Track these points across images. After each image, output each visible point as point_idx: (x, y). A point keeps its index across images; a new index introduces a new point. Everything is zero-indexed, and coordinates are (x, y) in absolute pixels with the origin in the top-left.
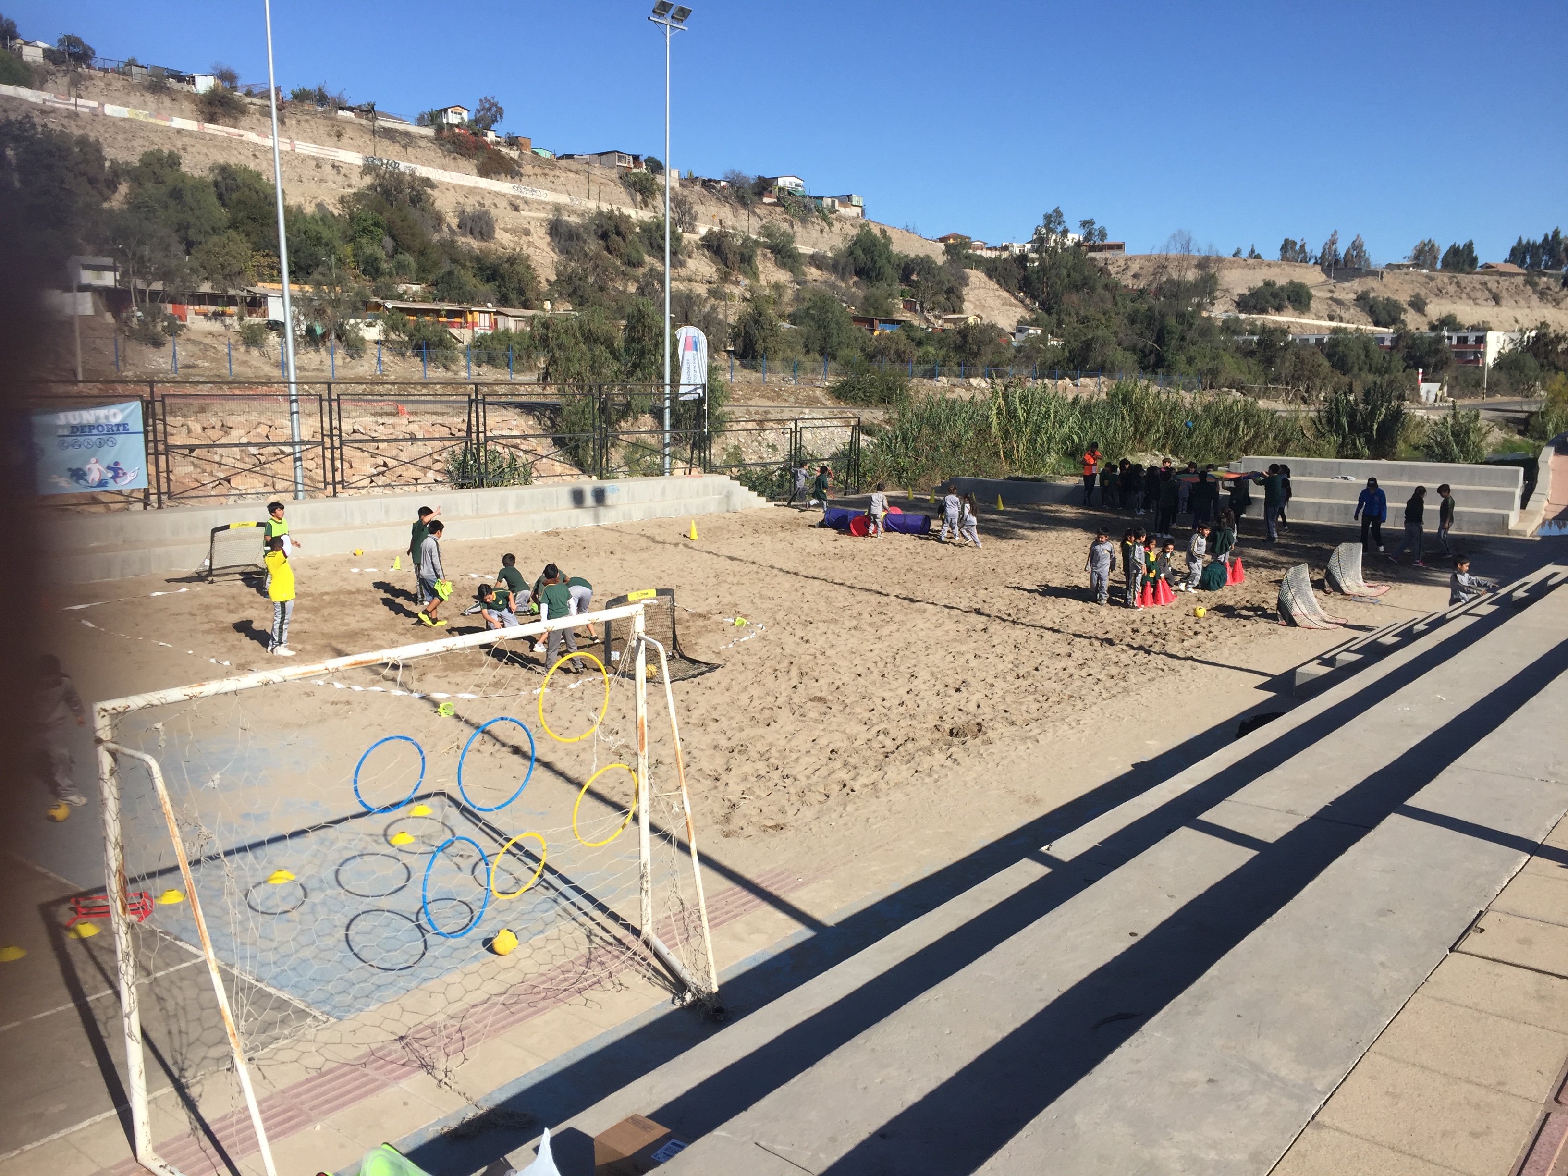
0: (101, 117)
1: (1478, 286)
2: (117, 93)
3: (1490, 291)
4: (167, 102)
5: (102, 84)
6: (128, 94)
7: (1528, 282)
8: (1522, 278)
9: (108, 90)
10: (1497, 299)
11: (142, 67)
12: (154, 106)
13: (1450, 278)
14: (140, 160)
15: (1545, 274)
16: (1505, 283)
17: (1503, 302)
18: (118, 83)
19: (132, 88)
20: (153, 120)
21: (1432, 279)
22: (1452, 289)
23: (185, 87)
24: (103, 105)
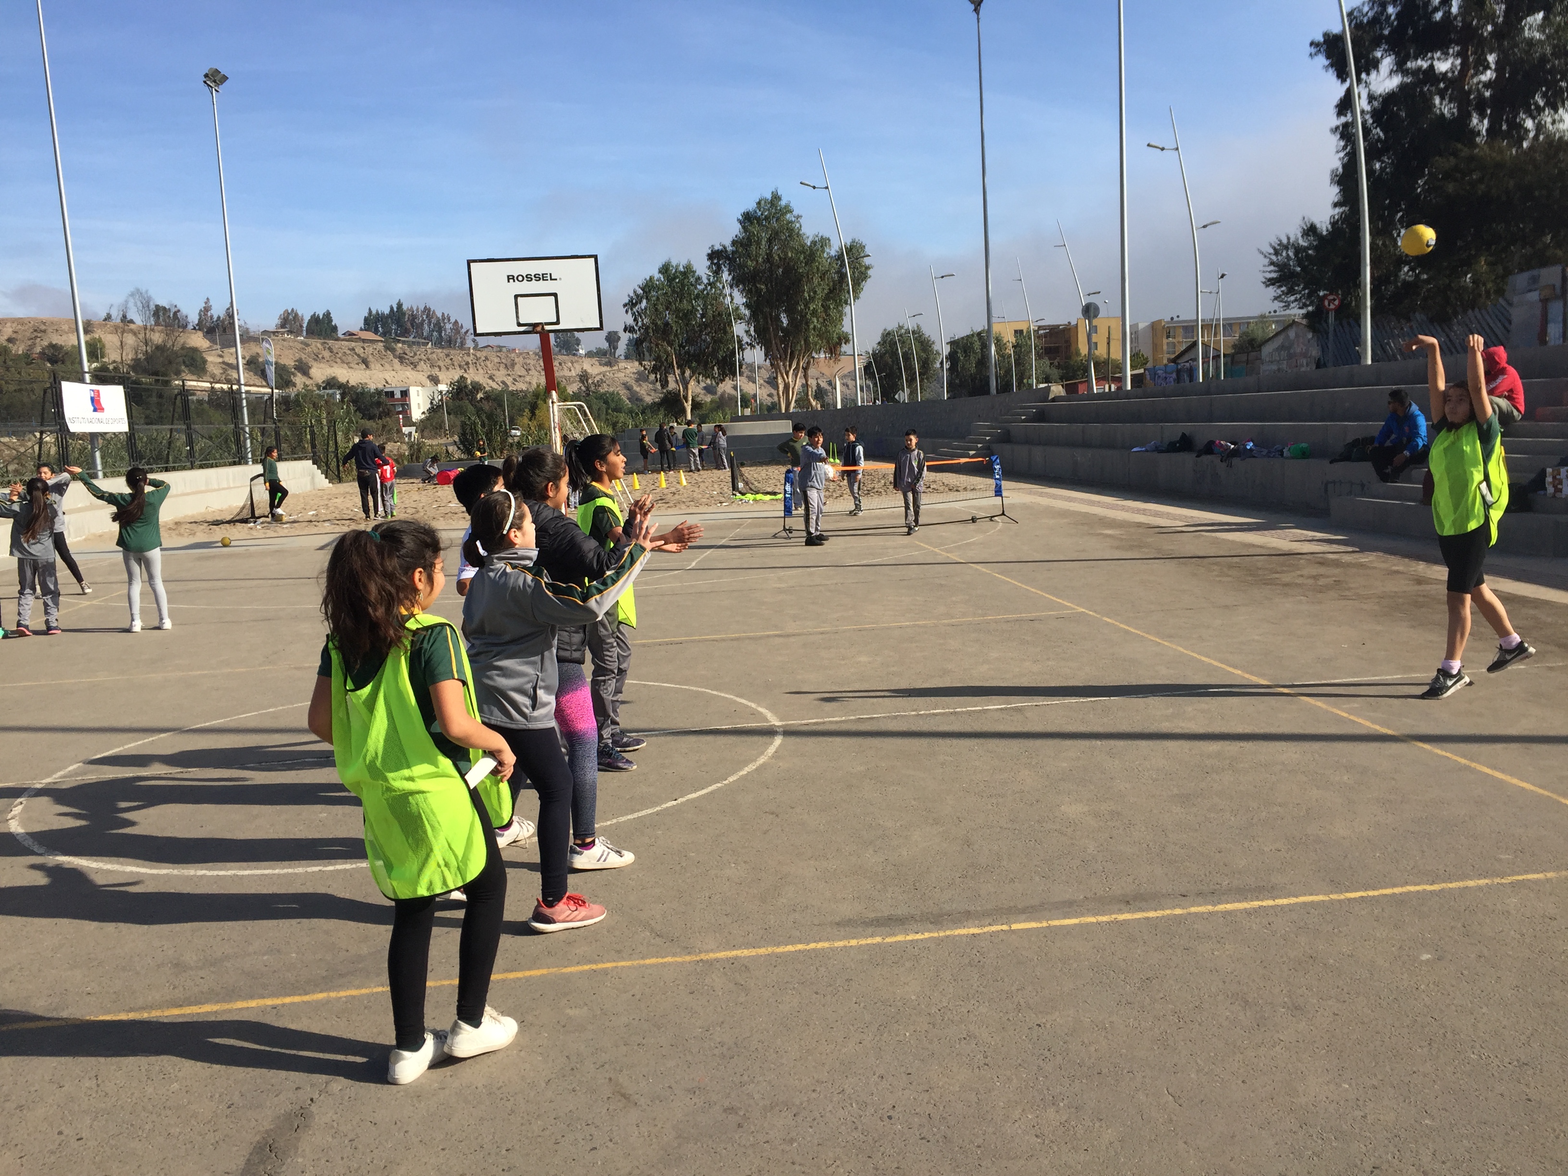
1: (348, 352)
3: (358, 356)
7: (387, 348)
8: (382, 344)
10: (365, 362)
13: (323, 344)
15: (399, 341)
16: (370, 349)
17: (372, 366)
21: (307, 345)
22: (326, 354)
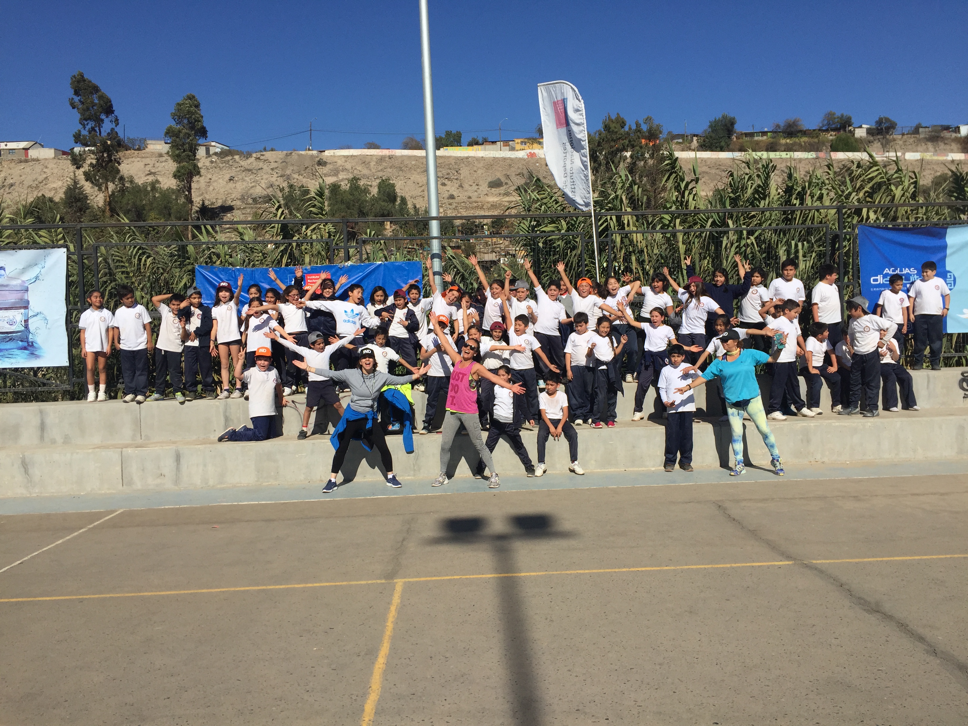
0: (903, 161)
2: (910, 147)
4: (942, 145)
5: (901, 142)
6: (917, 145)
9: (905, 145)
11: (926, 127)
12: (933, 150)
14: (932, 182)
18: (911, 140)
19: (919, 140)
20: (935, 158)
23: (954, 135)
24: (905, 154)
